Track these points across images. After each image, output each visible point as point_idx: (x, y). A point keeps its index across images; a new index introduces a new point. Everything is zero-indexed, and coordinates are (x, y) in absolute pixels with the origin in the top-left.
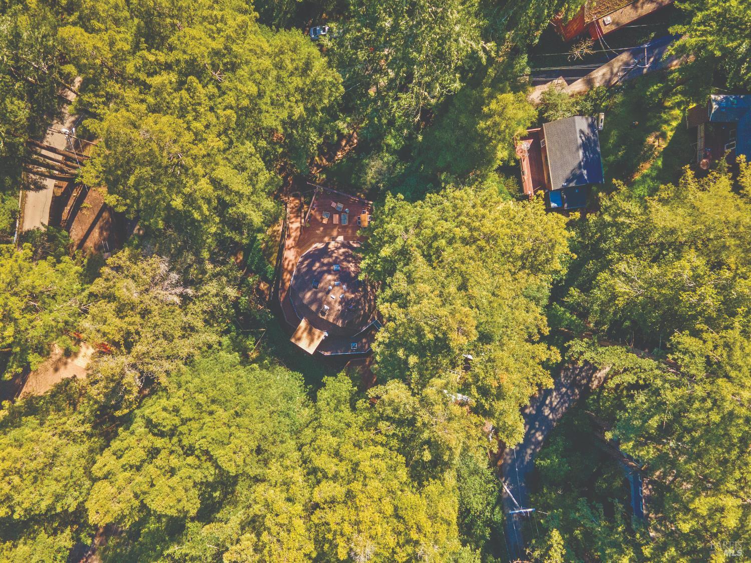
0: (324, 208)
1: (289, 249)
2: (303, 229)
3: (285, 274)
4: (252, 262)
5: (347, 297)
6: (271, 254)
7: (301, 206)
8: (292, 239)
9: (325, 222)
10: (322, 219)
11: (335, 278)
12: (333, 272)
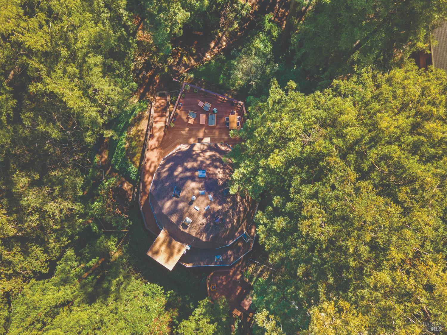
0: (190, 107)
1: (152, 150)
2: (167, 129)
3: (147, 176)
4: (116, 161)
5: (213, 209)
6: (134, 155)
7: (168, 105)
8: (155, 139)
9: (191, 122)
10: (188, 118)
11: (200, 185)
12: (197, 179)
